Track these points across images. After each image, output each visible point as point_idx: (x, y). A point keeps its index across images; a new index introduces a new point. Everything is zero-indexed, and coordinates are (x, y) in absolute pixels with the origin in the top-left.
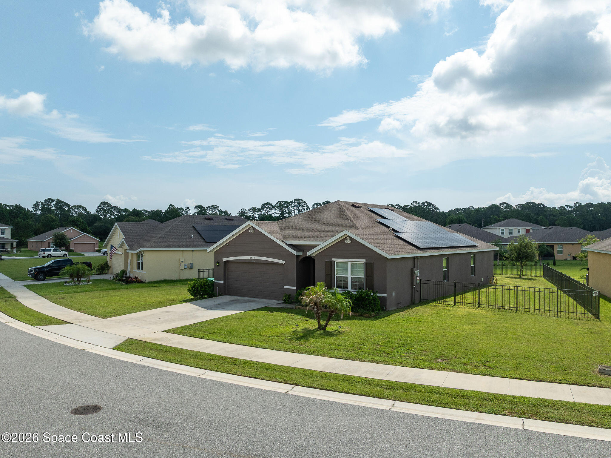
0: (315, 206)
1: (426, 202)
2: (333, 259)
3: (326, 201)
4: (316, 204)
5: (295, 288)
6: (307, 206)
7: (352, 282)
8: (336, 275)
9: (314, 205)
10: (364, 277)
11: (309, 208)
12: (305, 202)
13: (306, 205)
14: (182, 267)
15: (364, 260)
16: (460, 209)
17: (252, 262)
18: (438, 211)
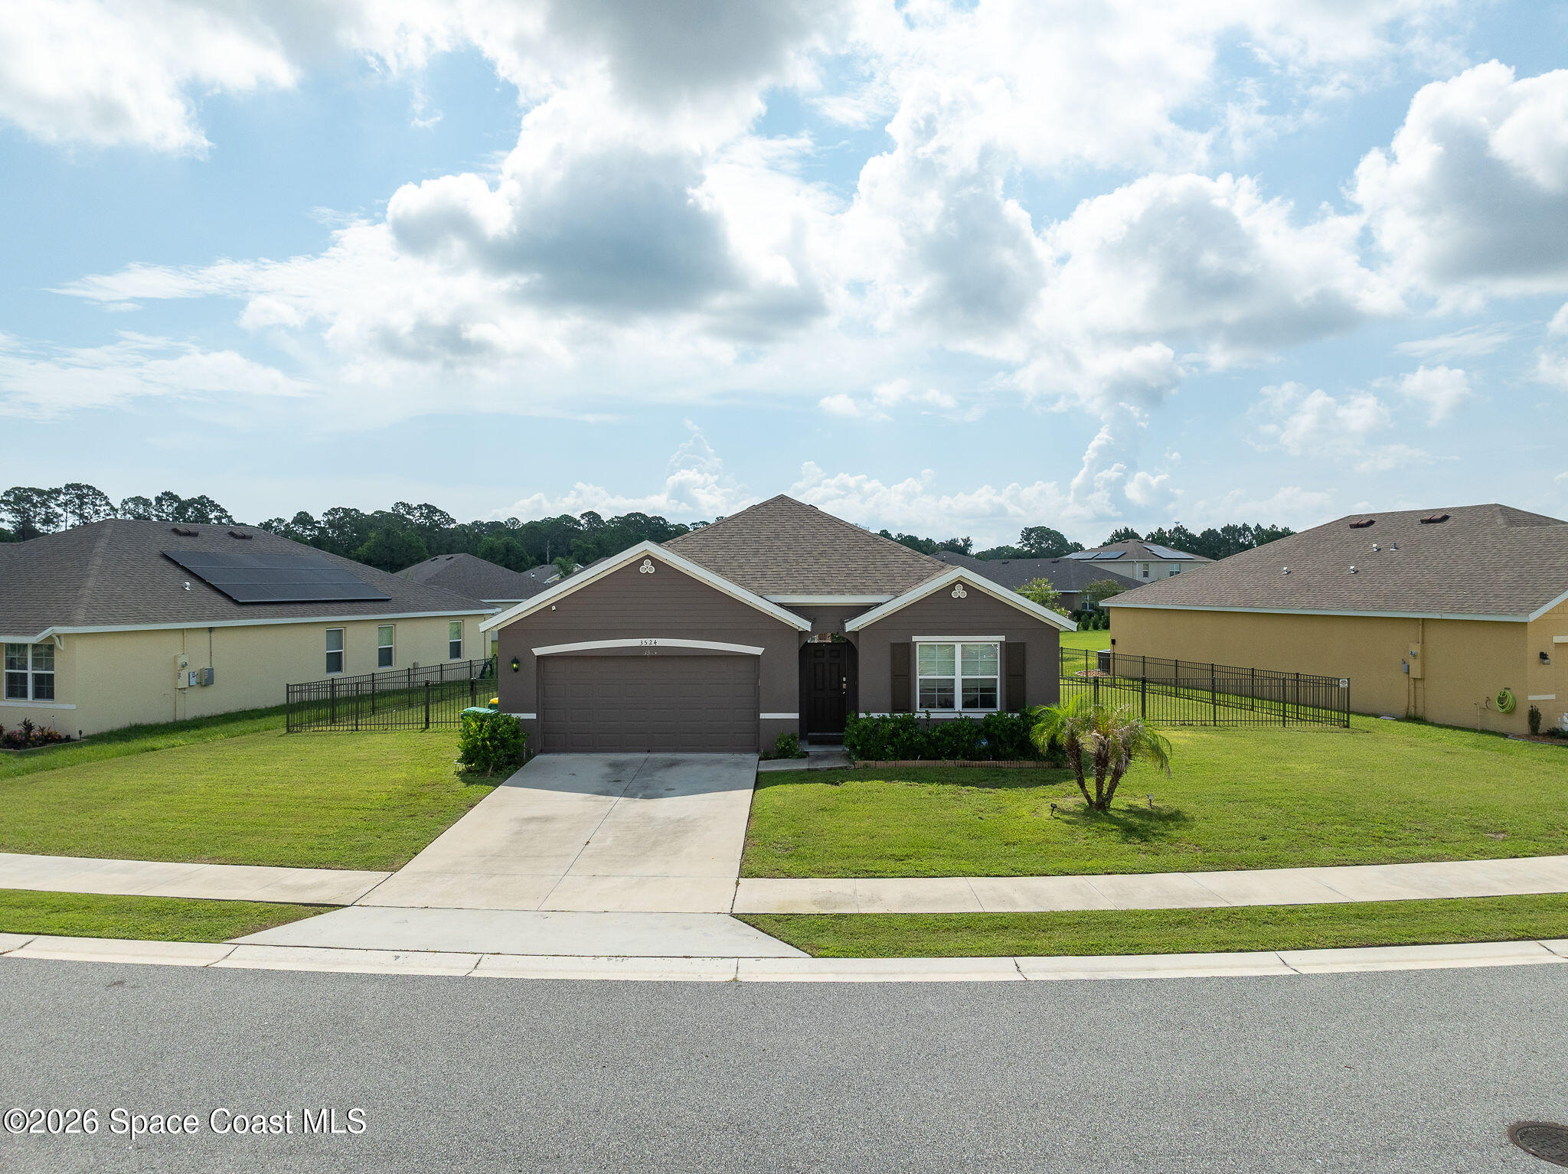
0: (130, 504)
1: (425, 505)
2: (915, 639)
3: (166, 494)
4: (132, 500)
5: (796, 716)
6: (108, 504)
7: (964, 690)
8: (919, 677)
9: (126, 503)
10: (998, 677)
11: (113, 508)
12: (100, 494)
13: (104, 502)
14: (183, 683)
15: (1002, 638)
16: (482, 524)
17: (648, 653)
18: (452, 526)
